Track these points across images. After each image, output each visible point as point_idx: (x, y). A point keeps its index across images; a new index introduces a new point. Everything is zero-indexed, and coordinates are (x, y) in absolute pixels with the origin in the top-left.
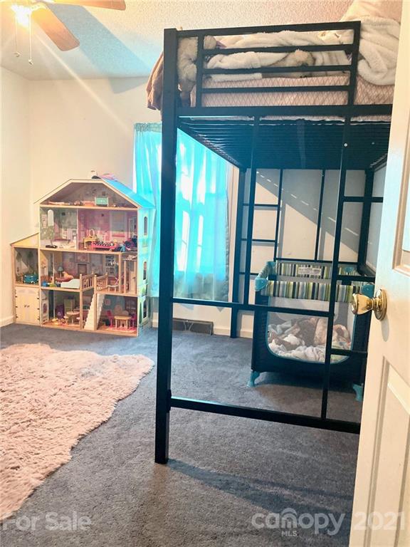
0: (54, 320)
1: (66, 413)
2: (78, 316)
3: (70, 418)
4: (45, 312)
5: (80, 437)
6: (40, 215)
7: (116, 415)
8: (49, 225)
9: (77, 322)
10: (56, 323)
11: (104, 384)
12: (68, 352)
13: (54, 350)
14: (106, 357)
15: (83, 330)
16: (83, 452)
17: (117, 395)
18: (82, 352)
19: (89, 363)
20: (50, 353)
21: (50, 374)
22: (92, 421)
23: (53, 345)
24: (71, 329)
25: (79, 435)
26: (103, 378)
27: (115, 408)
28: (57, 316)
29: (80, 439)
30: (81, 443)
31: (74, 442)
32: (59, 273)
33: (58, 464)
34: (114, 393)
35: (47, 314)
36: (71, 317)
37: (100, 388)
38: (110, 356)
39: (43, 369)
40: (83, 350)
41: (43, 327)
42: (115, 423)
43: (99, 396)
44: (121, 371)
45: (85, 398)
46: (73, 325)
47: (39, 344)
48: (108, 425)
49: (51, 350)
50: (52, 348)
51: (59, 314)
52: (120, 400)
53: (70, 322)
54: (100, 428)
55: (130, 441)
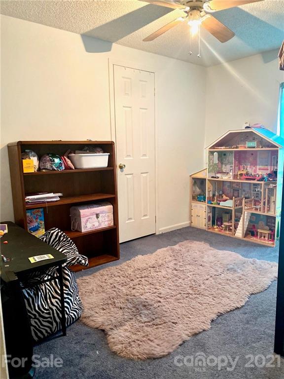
0: (215, 227)
1: (212, 295)
2: (231, 226)
3: (215, 299)
4: (209, 221)
5: (219, 314)
6: (209, 156)
7: (248, 305)
8: (214, 163)
9: (230, 230)
10: (216, 230)
11: (243, 279)
12: (220, 251)
13: (212, 248)
14: (248, 259)
15: (234, 237)
16: (220, 326)
17: (251, 290)
18: (230, 252)
19: (234, 262)
20: (209, 249)
21: (207, 265)
22: (229, 305)
23: (212, 244)
24: (226, 235)
25: (219, 313)
26: (243, 275)
27: (248, 299)
28: (217, 225)
29: (219, 316)
30: (219, 318)
31: (214, 316)
32: (220, 195)
33: (201, 329)
34: (249, 288)
35: (211, 222)
36: (226, 227)
37: (239, 282)
38: (250, 259)
39: (203, 260)
40: (232, 251)
41: (207, 231)
42: (247, 311)
43: (238, 287)
44: (257, 272)
45: (227, 287)
46: (227, 232)
47: (203, 242)
48: (241, 311)
49: (210, 248)
50: (211, 246)
51: (219, 223)
52: (253, 294)
53: (225, 230)
54: (235, 312)
55: (255, 328)
